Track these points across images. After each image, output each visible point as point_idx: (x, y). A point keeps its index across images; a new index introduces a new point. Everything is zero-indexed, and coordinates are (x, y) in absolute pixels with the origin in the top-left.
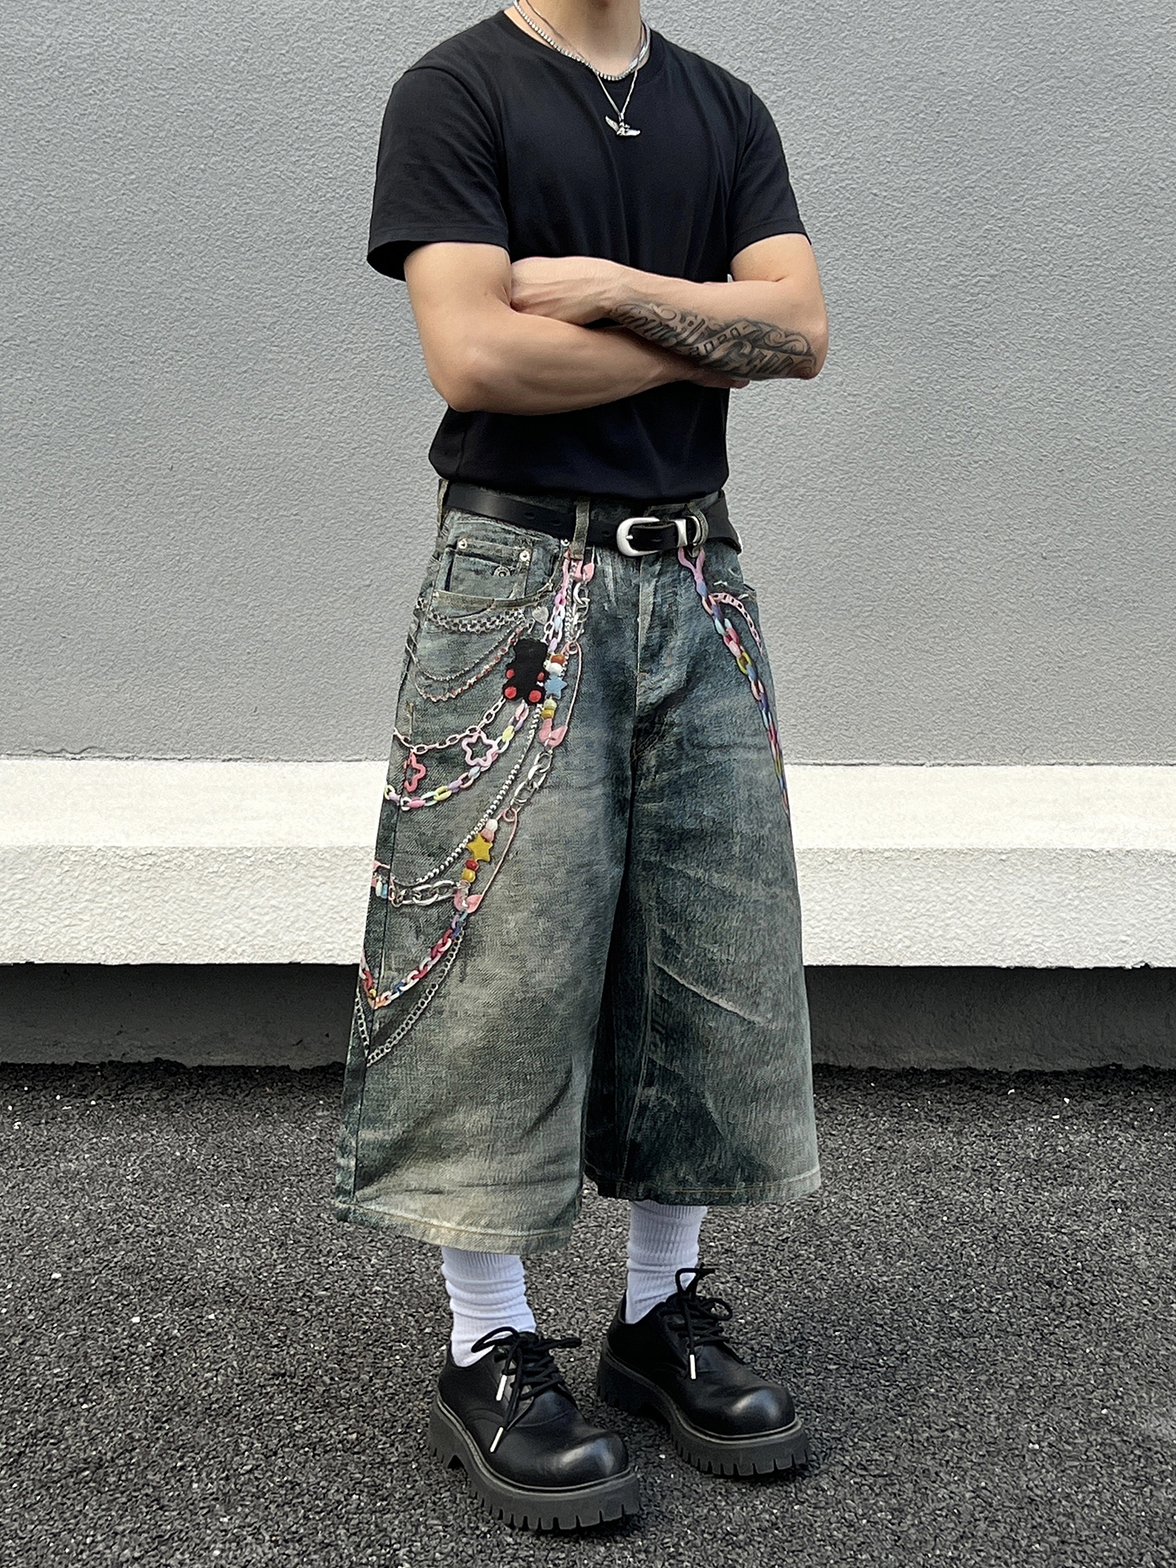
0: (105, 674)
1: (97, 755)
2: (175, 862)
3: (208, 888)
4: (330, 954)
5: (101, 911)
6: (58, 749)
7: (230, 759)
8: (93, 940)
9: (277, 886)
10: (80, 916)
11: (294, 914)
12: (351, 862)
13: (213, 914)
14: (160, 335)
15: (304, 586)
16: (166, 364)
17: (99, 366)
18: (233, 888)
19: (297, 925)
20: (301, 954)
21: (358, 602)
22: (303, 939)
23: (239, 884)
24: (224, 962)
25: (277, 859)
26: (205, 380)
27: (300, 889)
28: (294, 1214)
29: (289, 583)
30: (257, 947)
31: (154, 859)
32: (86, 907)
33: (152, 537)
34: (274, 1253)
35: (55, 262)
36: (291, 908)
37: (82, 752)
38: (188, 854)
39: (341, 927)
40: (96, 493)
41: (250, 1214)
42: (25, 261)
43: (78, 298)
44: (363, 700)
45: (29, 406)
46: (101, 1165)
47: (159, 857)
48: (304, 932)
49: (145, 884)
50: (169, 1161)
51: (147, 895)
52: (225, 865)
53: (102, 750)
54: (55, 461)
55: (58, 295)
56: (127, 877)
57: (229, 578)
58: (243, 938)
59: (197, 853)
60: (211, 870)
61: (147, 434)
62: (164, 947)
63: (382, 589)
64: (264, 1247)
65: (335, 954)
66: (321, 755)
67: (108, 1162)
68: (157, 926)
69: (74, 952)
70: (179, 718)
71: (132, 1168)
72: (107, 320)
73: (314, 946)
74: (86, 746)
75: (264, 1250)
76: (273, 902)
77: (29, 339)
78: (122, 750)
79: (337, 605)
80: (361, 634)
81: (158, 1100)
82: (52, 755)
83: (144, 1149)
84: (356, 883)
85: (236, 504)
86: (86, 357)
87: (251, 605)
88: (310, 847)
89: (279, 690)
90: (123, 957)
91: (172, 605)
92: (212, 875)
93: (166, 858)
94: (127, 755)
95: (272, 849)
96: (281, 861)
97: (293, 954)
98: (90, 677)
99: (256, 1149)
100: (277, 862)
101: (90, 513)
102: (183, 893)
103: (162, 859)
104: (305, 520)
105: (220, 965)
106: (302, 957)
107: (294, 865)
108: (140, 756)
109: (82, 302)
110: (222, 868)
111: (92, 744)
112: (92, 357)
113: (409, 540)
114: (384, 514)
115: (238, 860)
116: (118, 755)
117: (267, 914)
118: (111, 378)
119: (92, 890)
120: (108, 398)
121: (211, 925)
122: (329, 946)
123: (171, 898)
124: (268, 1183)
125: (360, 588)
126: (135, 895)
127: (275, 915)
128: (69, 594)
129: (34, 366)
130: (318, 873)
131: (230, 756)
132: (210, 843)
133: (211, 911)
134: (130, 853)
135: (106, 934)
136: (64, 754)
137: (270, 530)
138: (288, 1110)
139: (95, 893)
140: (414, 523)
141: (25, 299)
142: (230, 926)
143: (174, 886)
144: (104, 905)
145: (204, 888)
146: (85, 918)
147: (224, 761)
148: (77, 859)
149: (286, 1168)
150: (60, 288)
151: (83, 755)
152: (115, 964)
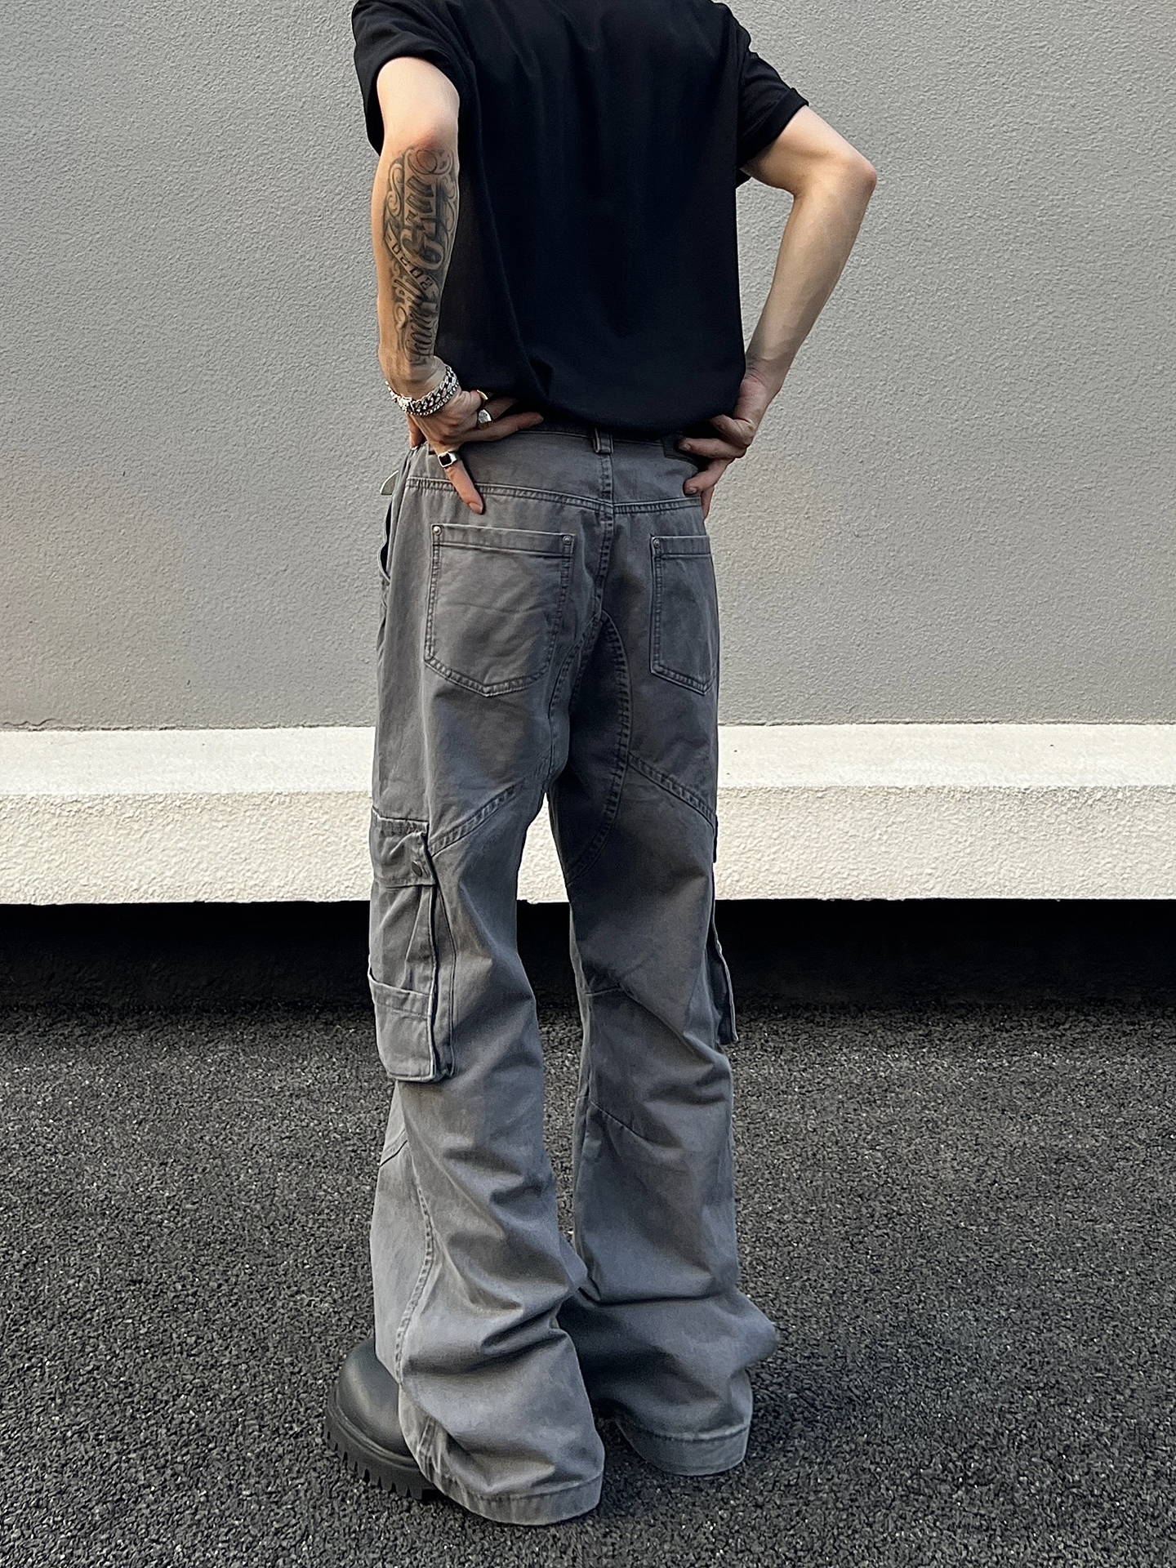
0: (64, 653)
1: (55, 726)
2: (97, 808)
3: (125, 832)
4: (231, 893)
5: (33, 854)
6: (22, 721)
7: (166, 728)
8: (25, 882)
9: (184, 829)
10: (14, 860)
11: (199, 855)
12: (250, 807)
13: (128, 856)
14: (117, 364)
15: (231, 573)
16: (122, 388)
17: (68, 391)
18: (146, 832)
19: (201, 867)
20: (205, 893)
21: (276, 585)
22: (206, 879)
23: (152, 827)
24: (136, 901)
25: (185, 804)
26: (153, 400)
27: (204, 832)
28: (179, 1135)
29: (219, 570)
30: (165, 887)
31: (79, 805)
32: (20, 851)
33: (107, 533)
34: (154, 1170)
35: (34, 306)
36: (196, 850)
37: (41, 726)
38: (107, 801)
39: (241, 868)
40: (61, 497)
41: (139, 1135)
42: (10, 306)
43: (52, 335)
44: (277, 673)
45: (10, 425)
46: (17, 1092)
47: (83, 804)
48: (208, 873)
49: (70, 830)
50: (78, 1089)
51: (72, 839)
52: (139, 811)
53: (60, 721)
54: (29, 471)
55: (36, 333)
56: (55, 822)
57: (169, 567)
58: (154, 879)
59: (115, 800)
60: (127, 815)
61: (104, 446)
62: (86, 888)
63: (296, 573)
64: (146, 1165)
65: (235, 894)
66: (242, 723)
67: (24, 1089)
68: (80, 868)
69: (9, 894)
70: (124, 692)
71: (44, 1094)
72: (75, 352)
73: (216, 886)
74: (46, 718)
75: (145, 1168)
76: (180, 845)
77: (12, 370)
78: (76, 722)
79: (258, 588)
80: (278, 613)
81: (80, 1036)
82: (17, 727)
83: (58, 1079)
84: (254, 826)
85: (176, 503)
86: (56, 383)
87: (187, 590)
88: (214, 792)
89: (209, 664)
90: (50, 898)
91: (120, 592)
92: (128, 820)
93: (90, 804)
94: (79, 726)
95: (181, 795)
96: (188, 806)
97: (196, 896)
98: (52, 657)
99: (160, 1078)
100: (184, 807)
101: (57, 514)
102: (103, 837)
103: (86, 806)
104: (232, 515)
105: (133, 904)
106: (206, 896)
107: (199, 810)
108: (91, 726)
109: (54, 339)
110: (137, 813)
111: (51, 717)
112: (62, 383)
113: (318, 530)
114: (297, 508)
115: (151, 806)
116: (73, 726)
117: (175, 856)
118: (77, 400)
119: (26, 835)
120: (74, 417)
121: (127, 867)
122: (230, 886)
123: (93, 841)
124: (162, 1109)
125: (277, 573)
126: (62, 840)
127: (182, 857)
128: (36, 585)
129: (15, 392)
130: (221, 818)
131: (166, 725)
132: (128, 791)
133: (127, 854)
134: (58, 801)
135: (36, 876)
136: (26, 726)
137: (204, 524)
138: (194, 1044)
139: (27, 838)
140: (322, 515)
141: (9, 337)
142: (143, 868)
143: (95, 831)
144: (35, 849)
145: (121, 832)
146: (20, 861)
147: (161, 729)
148: (13, 806)
149: (181, 1096)
150: (37, 328)
151: (42, 726)
152: (43, 904)
